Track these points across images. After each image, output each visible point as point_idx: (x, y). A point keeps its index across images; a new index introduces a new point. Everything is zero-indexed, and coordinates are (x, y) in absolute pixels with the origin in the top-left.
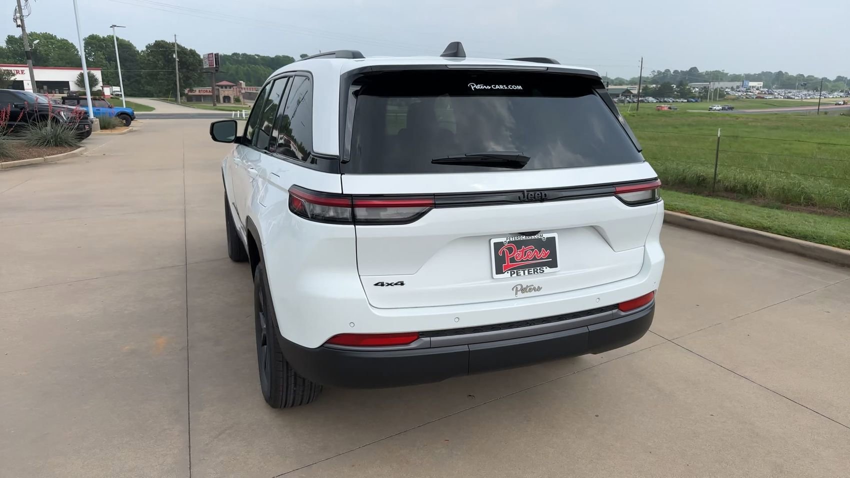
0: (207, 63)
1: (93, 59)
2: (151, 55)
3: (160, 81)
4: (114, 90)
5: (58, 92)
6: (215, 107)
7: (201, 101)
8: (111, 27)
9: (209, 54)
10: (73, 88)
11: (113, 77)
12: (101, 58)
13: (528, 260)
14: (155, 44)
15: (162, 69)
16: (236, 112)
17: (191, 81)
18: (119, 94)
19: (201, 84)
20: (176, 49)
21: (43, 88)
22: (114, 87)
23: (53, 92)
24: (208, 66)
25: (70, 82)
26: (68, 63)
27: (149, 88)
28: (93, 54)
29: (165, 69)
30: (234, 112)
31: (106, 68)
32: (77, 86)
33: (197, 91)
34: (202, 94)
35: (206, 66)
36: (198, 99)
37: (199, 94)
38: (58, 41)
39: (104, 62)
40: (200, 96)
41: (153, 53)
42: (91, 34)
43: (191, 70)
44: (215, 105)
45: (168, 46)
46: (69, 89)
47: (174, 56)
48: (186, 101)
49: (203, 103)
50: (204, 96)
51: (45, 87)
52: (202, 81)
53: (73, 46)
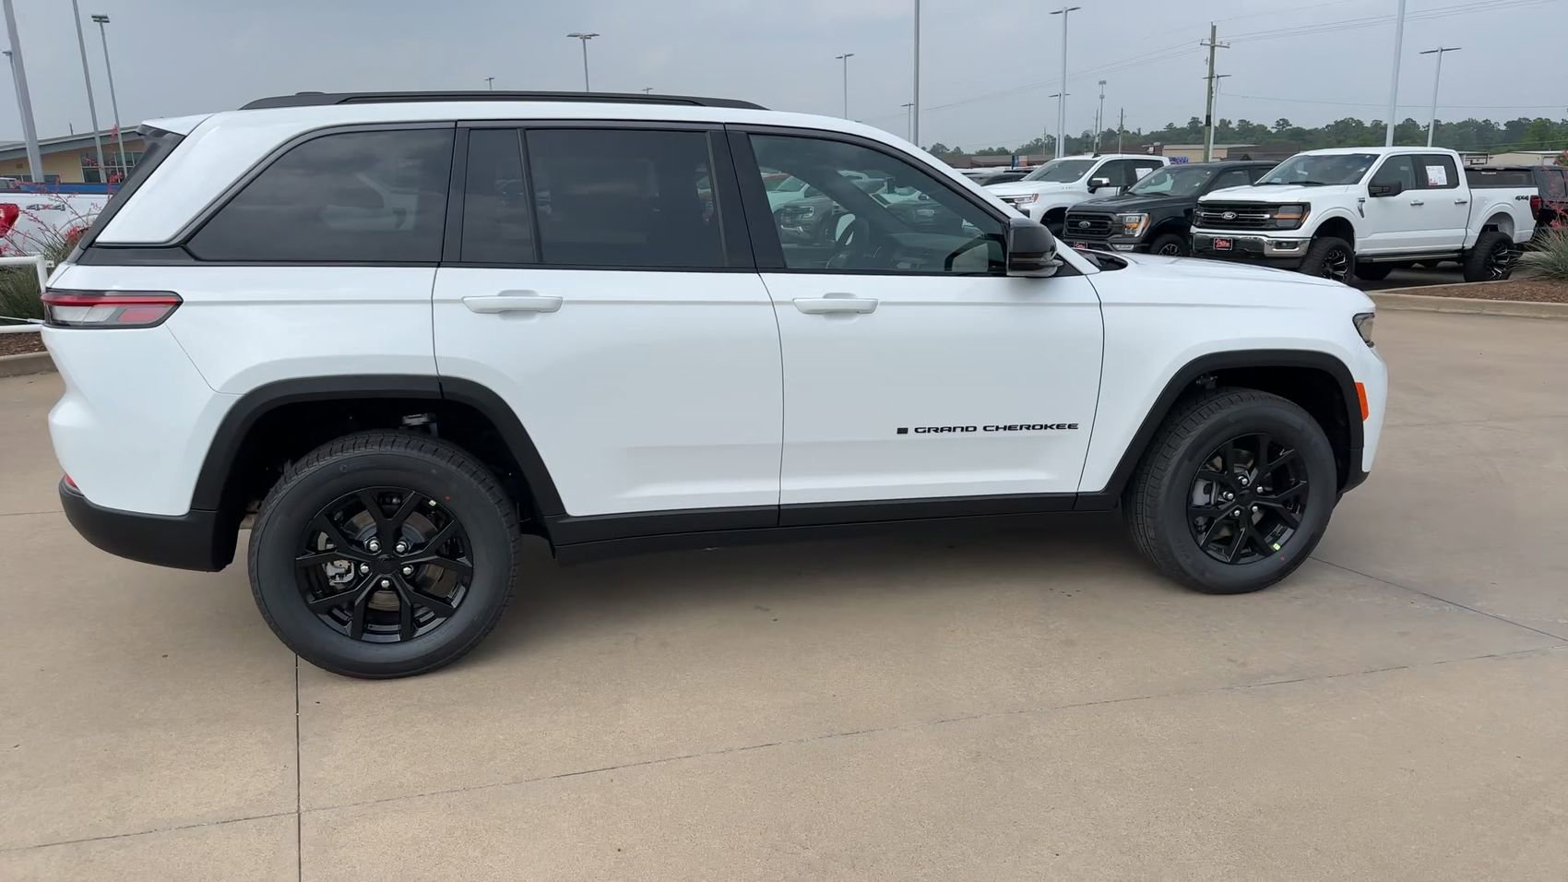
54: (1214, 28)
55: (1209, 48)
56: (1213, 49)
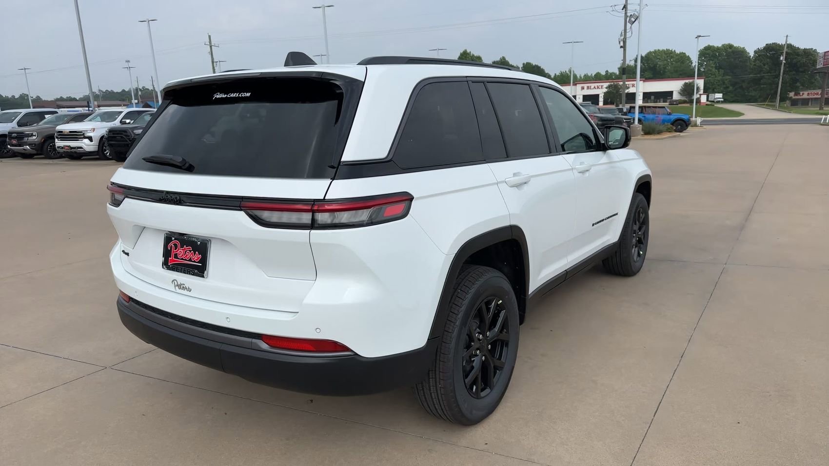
0: (822, 62)
1: (704, 68)
2: (758, 60)
3: (762, 86)
4: (716, 97)
5: (662, 101)
6: (821, 111)
7: (808, 104)
8: (696, 38)
9: (825, 52)
10: (676, 96)
11: (718, 85)
12: (712, 67)
13: (186, 260)
14: (764, 48)
15: (768, 73)
16: (826, 116)
17: (798, 84)
18: (720, 101)
19: (810, 86)
20: (785, 50)
21: (650, 98)
22: (716, 94)
23: (658, 101)
24: (822, 66)
25: (674, 92)
26: (681, 75)
27: (753, 93)
28: (705, 63)
29: (771, 73)
30: (824, 117)
31: (714, 76)
32: (680, 95)
33: (805, 95)
34: (810, 97)
35: (819, 66)
36: (805, 102)
37: (808, 97)
38: (677, 55)
39: (714, 70)
40: (809, 99)
41: (761, 57)
42: (707, 45)
43: (802, 72)
44: (821, 108)
45: (778, 48)
46: (672, 98)
47: (781, 58)
48: (789, 105)
49: (810, 107)
50: (812, 99)
51: (653, 97)
52: (812, 83)
53: (689, 58)
54: (210, 37)
55: (209, 47)
56: (211, 47)
